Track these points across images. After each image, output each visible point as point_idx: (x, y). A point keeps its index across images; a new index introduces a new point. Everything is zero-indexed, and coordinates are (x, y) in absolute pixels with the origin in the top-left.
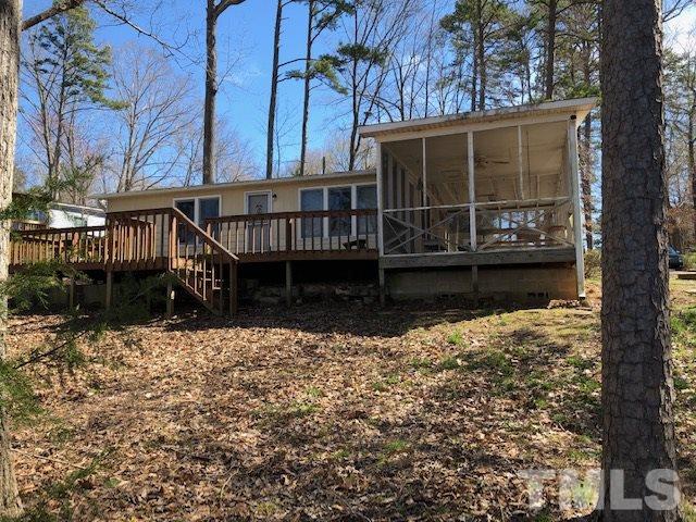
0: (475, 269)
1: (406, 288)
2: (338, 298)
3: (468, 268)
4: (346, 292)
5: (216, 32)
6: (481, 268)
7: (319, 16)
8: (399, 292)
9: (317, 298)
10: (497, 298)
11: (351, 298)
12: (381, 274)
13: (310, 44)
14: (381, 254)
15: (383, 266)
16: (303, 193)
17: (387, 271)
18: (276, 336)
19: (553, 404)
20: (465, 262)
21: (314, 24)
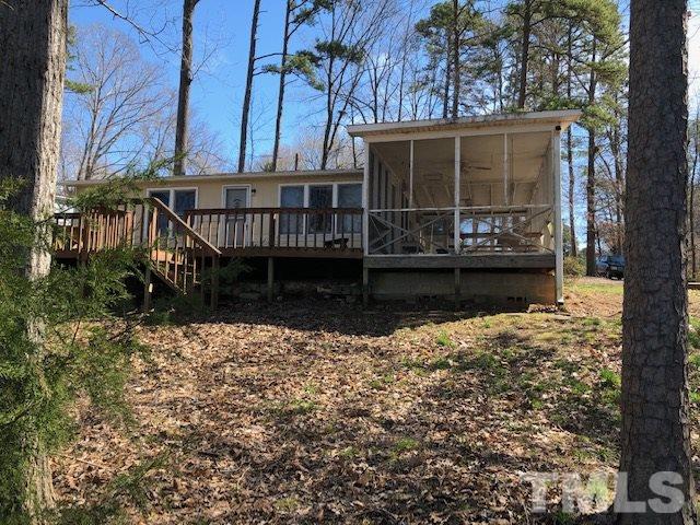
0: (457, 272)
1: (388, 288)
2: (320, 296)
3: (451, 271)
4: (328, 291)
5: (193, 20)
6: (464, 271)
7: (297, 12)
8: (382, 292)
9: (298, 295)
10: (477, 301)
11: (333, 296)
12: (365, 273)
13: (286, 39)
14: (366, 253)
15: (366, 265)
16: (283, 189)
17: (372, 271)
18: (262, 332)
19: (549, 405)
20: (448, 265)
21: (291, 18)
